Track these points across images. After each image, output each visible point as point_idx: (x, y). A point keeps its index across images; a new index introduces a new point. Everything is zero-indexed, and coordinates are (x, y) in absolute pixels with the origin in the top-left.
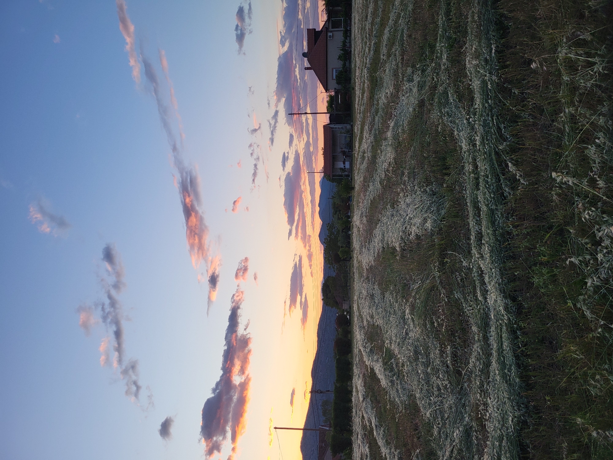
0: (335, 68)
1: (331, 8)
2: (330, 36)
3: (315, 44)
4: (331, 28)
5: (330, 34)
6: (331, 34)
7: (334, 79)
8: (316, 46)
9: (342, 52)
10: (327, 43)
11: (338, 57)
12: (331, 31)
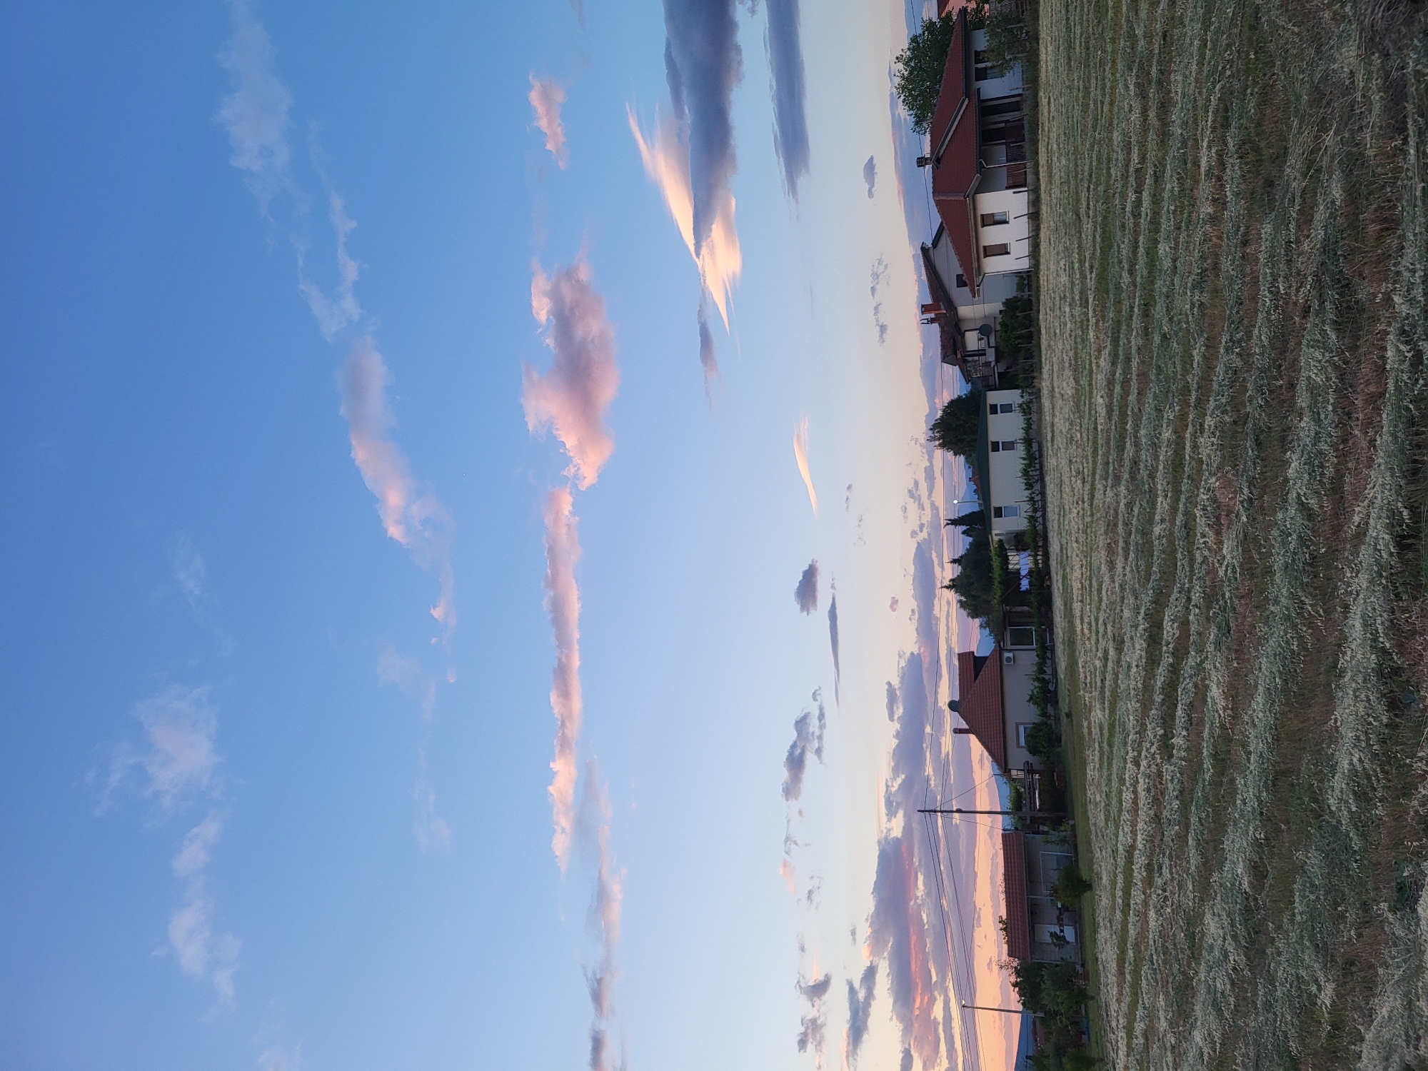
0: (1022, 724)
1: (1008, 608)
2: (1009, 658)
3: (976, 678)
4: (1009, 643)
5: (1007, 655)
6: (1010, 655)
7: (1022, 747)
8: (977, 681)
9: (1036, 684)
10: (1001, 669)
11: (1028, 697)
12: (1010, 651)
